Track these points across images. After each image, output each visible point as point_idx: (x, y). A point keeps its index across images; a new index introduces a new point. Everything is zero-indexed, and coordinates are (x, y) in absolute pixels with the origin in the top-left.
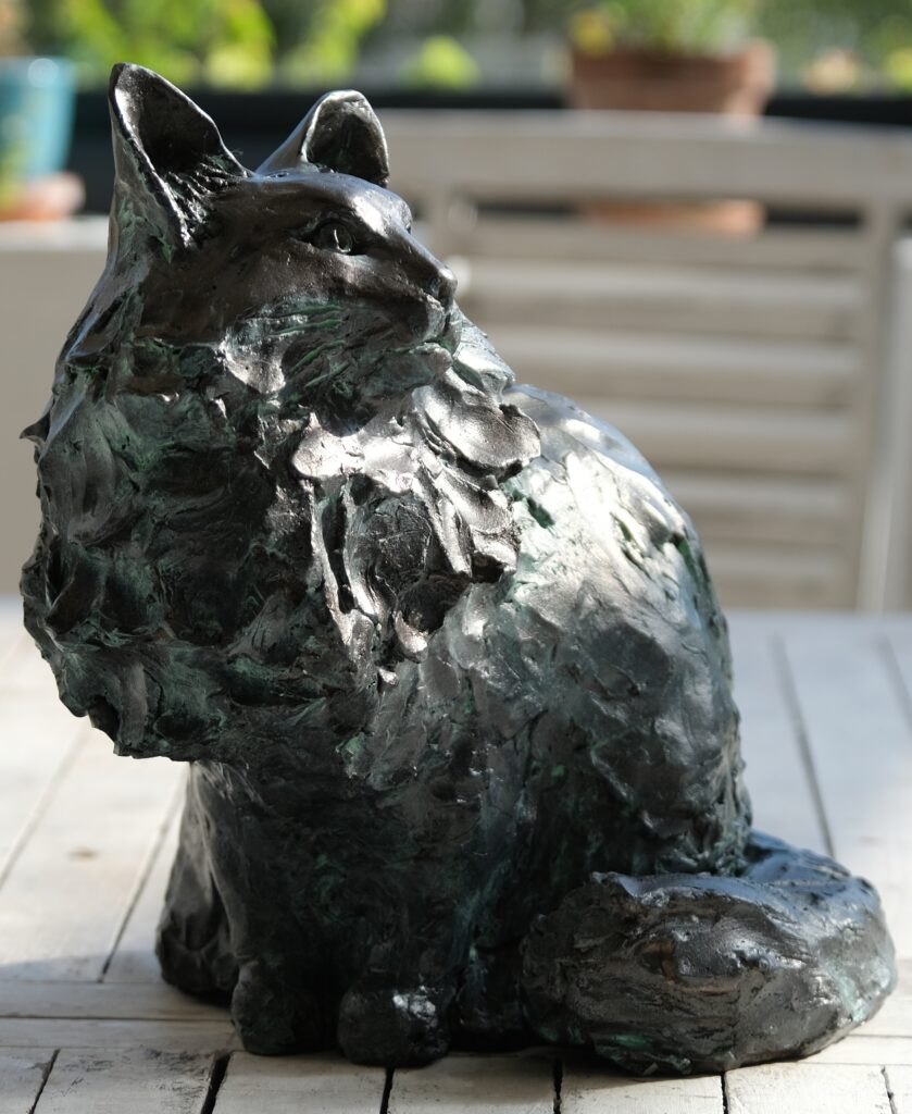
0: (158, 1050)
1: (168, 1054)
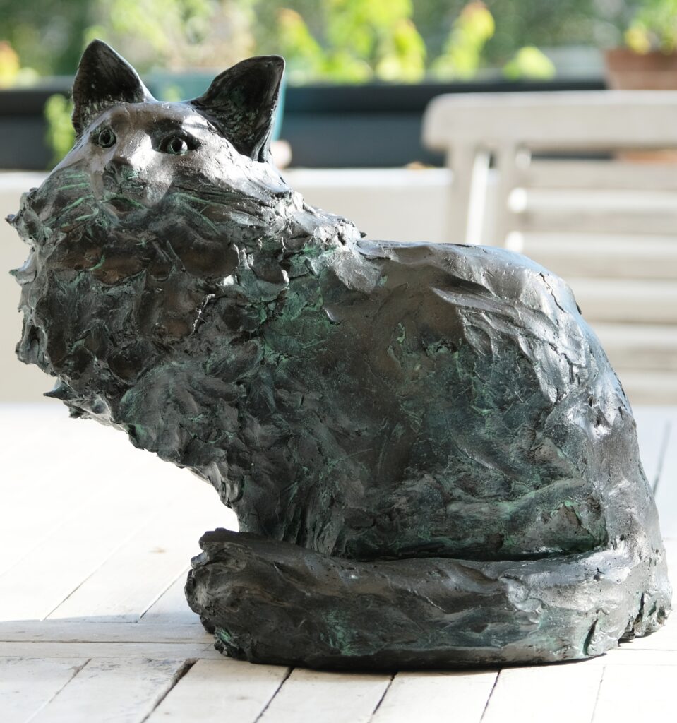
0: (152, 659)
1: (157, 661)
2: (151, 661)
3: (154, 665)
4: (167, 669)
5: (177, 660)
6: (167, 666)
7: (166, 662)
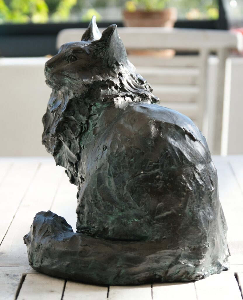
0: (8, 274)
1: (10, 275)
2: (8, 275)
3: (10, 277)
4: (16, 279)
5: (18, 274)
6: (15, 278)
7: (14, 276)
